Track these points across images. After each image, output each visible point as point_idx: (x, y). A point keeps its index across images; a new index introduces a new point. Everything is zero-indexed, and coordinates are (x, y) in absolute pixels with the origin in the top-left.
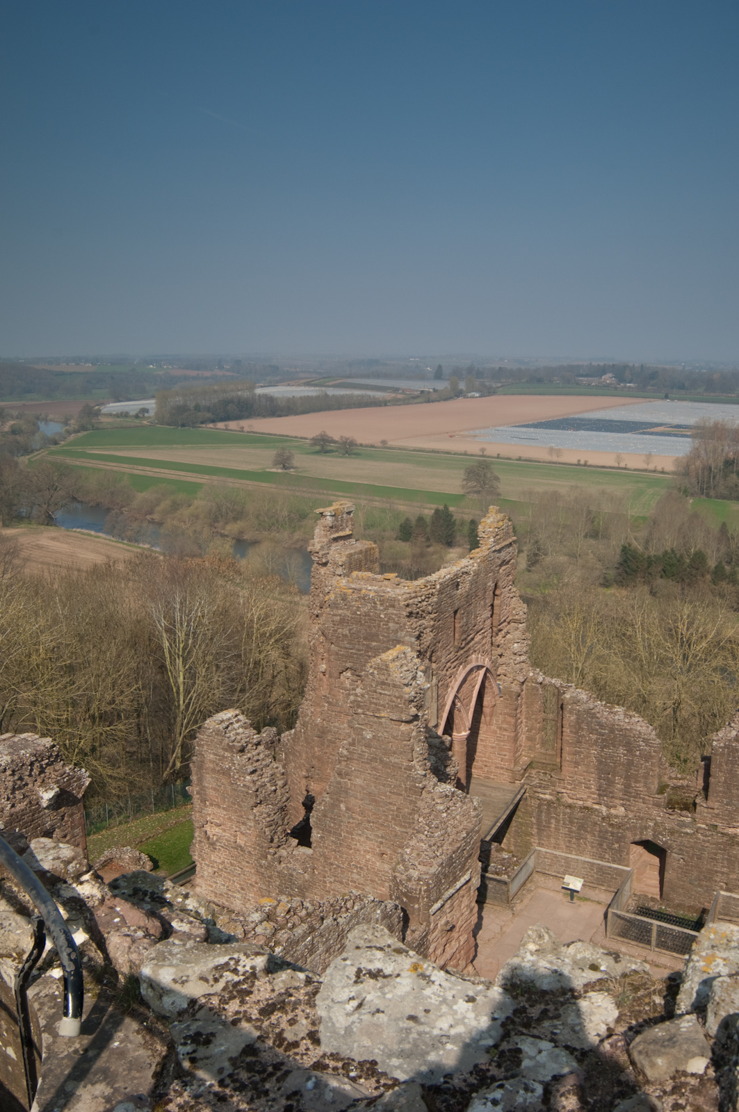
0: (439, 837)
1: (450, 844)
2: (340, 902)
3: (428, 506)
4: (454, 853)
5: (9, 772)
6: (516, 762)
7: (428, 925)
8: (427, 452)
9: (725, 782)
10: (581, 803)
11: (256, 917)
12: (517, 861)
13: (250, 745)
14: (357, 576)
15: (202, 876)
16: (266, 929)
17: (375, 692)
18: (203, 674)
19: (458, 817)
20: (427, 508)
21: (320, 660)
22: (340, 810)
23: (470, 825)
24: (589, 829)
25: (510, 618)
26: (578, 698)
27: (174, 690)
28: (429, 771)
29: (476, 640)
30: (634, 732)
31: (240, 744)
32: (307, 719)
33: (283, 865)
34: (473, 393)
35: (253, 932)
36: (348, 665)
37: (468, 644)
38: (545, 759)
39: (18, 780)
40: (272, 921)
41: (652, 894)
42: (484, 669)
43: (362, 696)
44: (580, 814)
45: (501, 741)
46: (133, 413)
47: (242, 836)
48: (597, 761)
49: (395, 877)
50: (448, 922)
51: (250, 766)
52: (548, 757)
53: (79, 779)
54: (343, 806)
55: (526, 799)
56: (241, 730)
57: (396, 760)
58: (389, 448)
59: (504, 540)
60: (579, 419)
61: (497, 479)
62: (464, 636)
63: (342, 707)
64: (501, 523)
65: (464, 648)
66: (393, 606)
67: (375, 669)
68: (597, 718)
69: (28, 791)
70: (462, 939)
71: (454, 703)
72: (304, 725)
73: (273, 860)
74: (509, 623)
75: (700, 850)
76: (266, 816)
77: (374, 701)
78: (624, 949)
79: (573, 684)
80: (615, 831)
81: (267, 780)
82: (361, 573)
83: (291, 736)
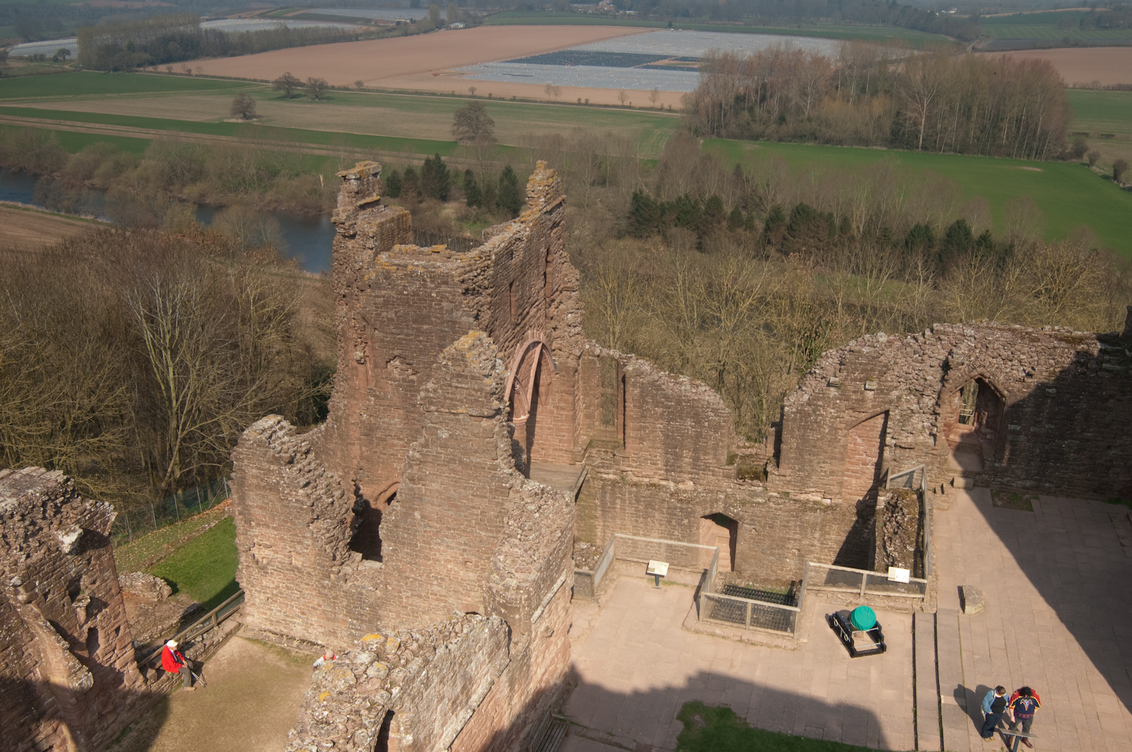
0: (533, 540)
1: (546, 546)
2: (448, 627)
3: (417, 155)
4: (551, 555)
5: (17, 518)
6: (576, 443)
7: (530, 635)
8: (409, 94)
9: (797, 448)
10: (647, 480)
11: (364, 658)
12: (596, 550)
13: (298, 455)
14: (400, 250)
15: (254, 604)
16: (378, 670)
17: (450, 386)
18: (197, 368)
19: (551, 516)
20: (416, 159)
21: (351, 347)
22: (414, 519)
23: (563, 522)
24: (657, 507)
25: (562, 286)
26: (641, 369)
27: (163, 388)
28: (514, 468)
29: (531, 313)
30: (702, 402)
31: (288, 455)
32: (340, 413)
33: (349, 584)
34: (457, 24)
35: (365, 676)
36: (396, 352)
37: (523, 319)
38: (606, 436)
39: (30, 525)
40: (382, 660)
41: (723, 567)
42: (540, 345)
43: (435, 391)
44: (647, 492)
45: (561, 421)
46: (51, 55)
47: (298, 557)
48: (663, 435)
49: (490, 588)
50: (547, 628)
51: (302, 479)
52: (608, 434)
53: (103, 515)
54: (417, 515)
55: (588, 481)
56: (286, 439)
57: (478, 460)
58: (365, 90)
59: (554, 199)
60: (577, 52)
61: (491, 122)
62: (520, 311)
63: (391, 400)
64: (551, 180)
65: (520, 324)
66: (446, 283)
67: (449, 359)
68: (663, 390)
69: (44, 537)
70: (560, 643)
71: (513, 386)
72: (337, 420)
73: (338, 578)
74: (561, 292)
75: (772, 519)
76: (324, 531)
77: (450, 396)
78: (718, 631)
79: (633, 355)
80: (685, 506)
81: (322, 491)
82: (403, 246)
83: (321, 432)
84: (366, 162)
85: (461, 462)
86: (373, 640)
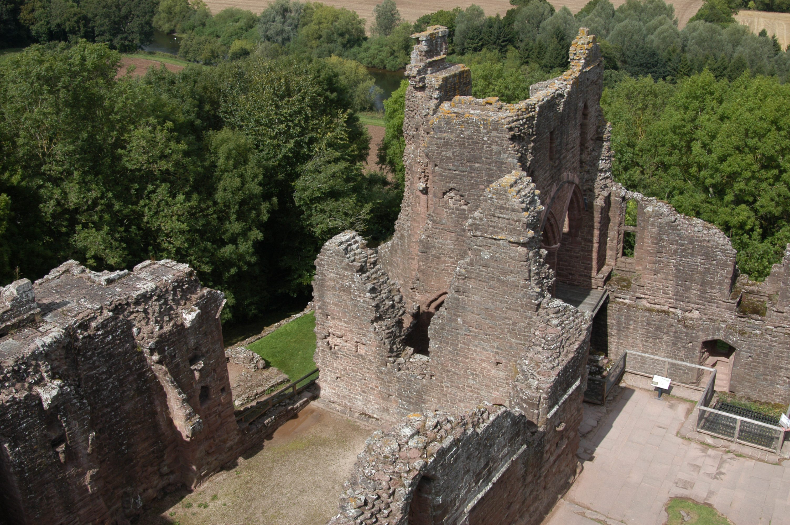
0: (555, 349)
1: (565, 355)
4: (568, 363)
5: (154, 298)
6: (599, 270)
7: (546, 427)
10: (659, 307)
11: (408, 431)
13: (368, 265)
14: (460, 100)
15: (326, 381)
16: (418, 443)
17: (494, 216)
21: (416, 179)
22: (457, 324)
24: (665, 330)
25: (596, 136)
26: (661, 212)
28: (544, 289)
29: (567, 158)
30: (712, 243)
31: (360, 264)
32: (404, 233)
33: (402, 372)
35: (407, 446)
36: (452, 185)
37: (560, 162)
39: (163, 304)
40: (422, 435)
42: (574, 186)
43: (481, 219)
44: (657, 317)
47: (362, 346)
48: (676, 269)
49: (515, 386)
51: (369, 284)
53: (216, 301)
54: (460, 320)
55: (608, 303)
56: (359, 251)
57: (514, 279)
59: (593, 62)
62: (558, 156)
63: (446, 225)
64: (591, 45)
65: (557, 166)
66: (496, 130)
67: (494, 194)
68: (678, 230)
69: (173, 314)
70: (571, 437)
71: (548, 219)
72: (401, 238)
73: (393, 367)
74: (594, 141)
75: (767, 349)
76: (384, 328)
77: (493, 224)
78: (709, 441)
79: (654, 198)
80: (690, 331)
81: (384, 296)
82: (462, 97)
83: (388, 247)
84: (436, 26)
85: (499, 280)
86: (416, 418)
